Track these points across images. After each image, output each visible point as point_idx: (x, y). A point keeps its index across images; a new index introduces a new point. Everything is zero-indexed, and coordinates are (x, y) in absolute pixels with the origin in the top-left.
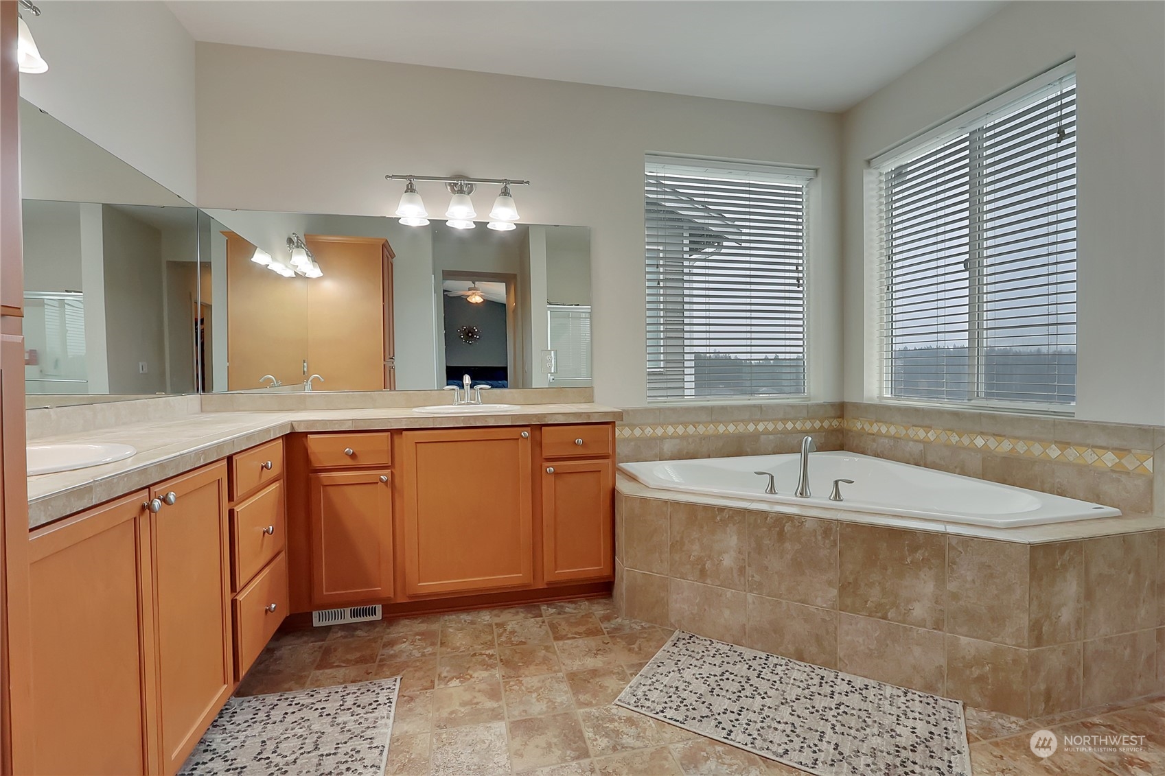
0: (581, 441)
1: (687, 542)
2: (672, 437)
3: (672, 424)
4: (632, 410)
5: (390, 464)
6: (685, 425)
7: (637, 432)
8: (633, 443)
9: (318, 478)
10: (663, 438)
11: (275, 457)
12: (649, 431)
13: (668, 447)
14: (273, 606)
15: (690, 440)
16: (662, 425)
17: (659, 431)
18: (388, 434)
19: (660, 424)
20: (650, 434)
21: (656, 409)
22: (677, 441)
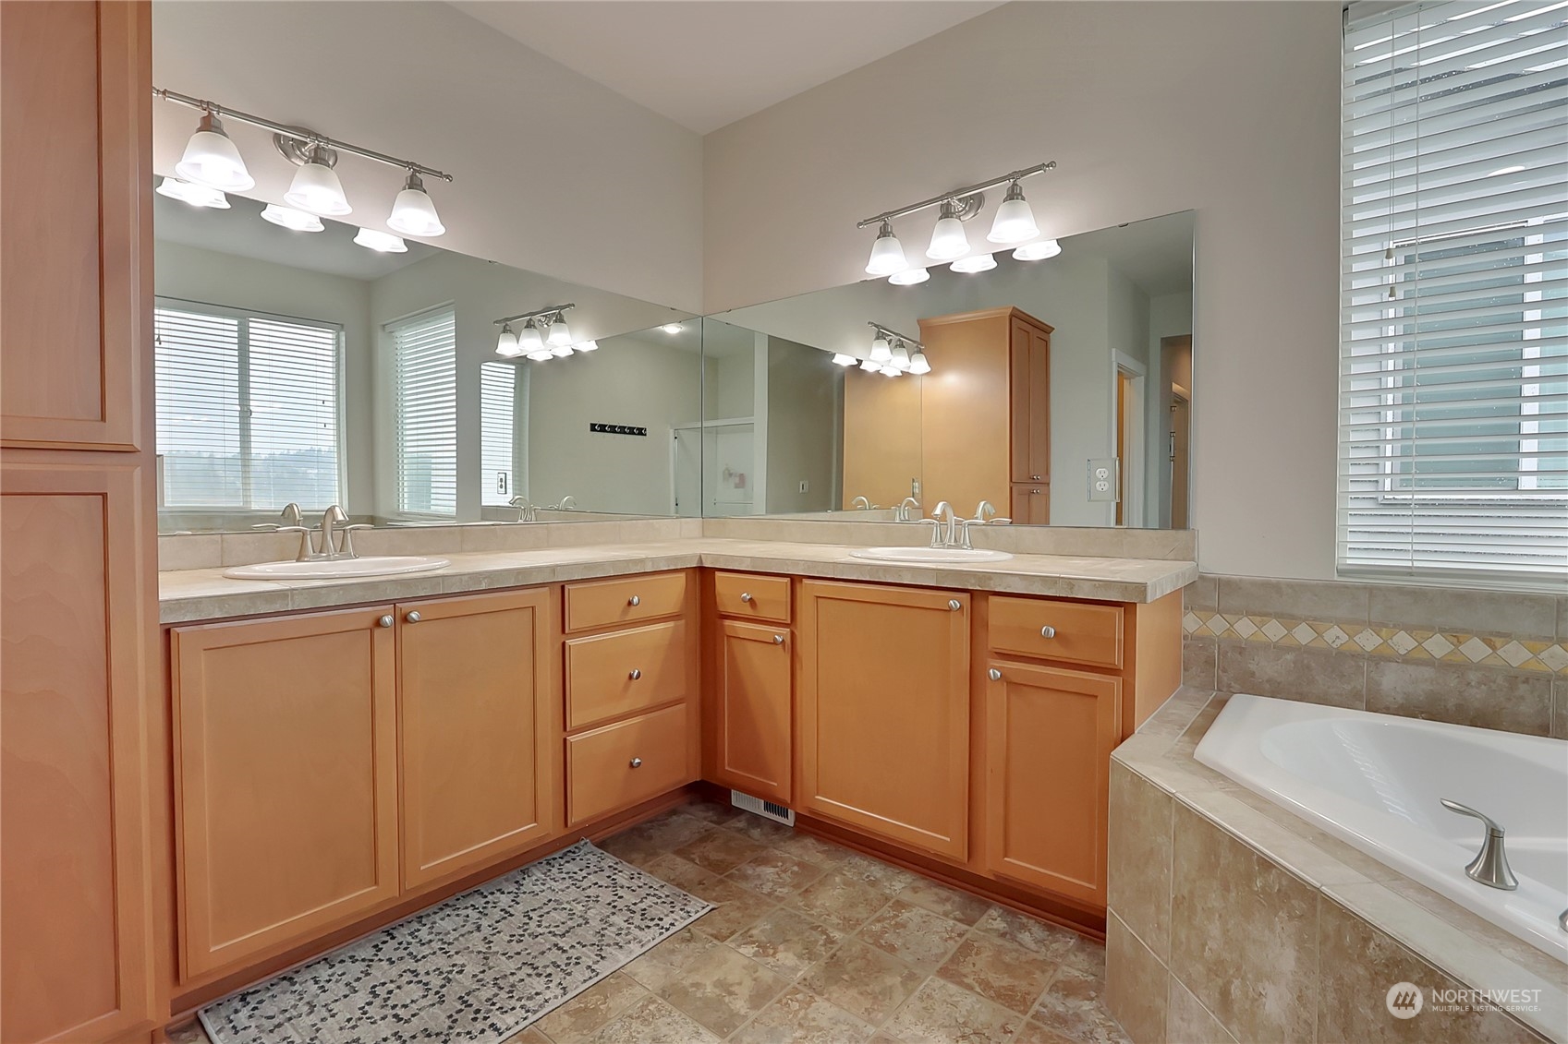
0: (1052, 631)
1: (1199, 908)
2: (1406, 660)
3: (1409, 629)
4: (1290, 586)
5: (789, 622)
6: (1456, 635)
7: (1303, 635)
8: (1289, 657)
9: (722, 626)
10: (1378, 659)
11: (673, 593)
12: (1335, 636)
13: (1392, 681)
14: (637, 761)
15: (1473, 677)
16: (1377, 627)
17: (1369, 641)
18: (787, 580)
19: (1370, 624)
20: (1338, 642)
21: (1357, 588)
22: (1427, 672)
